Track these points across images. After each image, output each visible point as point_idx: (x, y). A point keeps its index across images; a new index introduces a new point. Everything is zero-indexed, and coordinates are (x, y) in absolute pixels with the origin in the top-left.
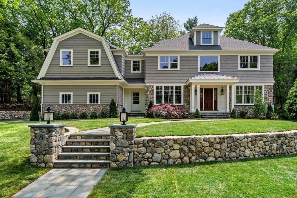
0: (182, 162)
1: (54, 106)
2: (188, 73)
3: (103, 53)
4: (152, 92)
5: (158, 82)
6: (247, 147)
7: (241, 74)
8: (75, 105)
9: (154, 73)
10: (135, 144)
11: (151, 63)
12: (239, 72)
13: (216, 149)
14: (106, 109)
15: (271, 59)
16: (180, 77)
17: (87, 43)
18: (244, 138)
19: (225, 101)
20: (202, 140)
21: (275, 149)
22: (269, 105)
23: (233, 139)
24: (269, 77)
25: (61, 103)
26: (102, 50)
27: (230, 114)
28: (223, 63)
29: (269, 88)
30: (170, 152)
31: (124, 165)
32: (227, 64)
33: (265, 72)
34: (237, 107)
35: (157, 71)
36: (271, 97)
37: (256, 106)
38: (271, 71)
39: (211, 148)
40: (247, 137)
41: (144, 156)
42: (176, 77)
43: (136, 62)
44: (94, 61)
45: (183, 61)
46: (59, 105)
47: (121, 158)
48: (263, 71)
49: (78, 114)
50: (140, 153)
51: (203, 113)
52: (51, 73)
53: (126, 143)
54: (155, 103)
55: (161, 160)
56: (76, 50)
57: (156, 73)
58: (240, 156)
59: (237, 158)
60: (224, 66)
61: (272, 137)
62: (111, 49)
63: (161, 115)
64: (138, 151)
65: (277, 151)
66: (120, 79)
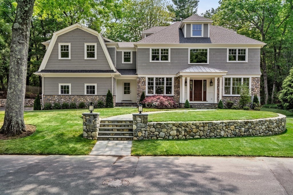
0: (178, 138)
1: (53, 96)
2: (178, 65)
3: (99, 47)
4: (144, 83)
5: (149, 73)
6: (222, 130)
7: (229, 66)
8: (73, 95)
9: (146, 65)
10: (148, 126)
11: (143, 55)
12: (228, 65)
13: (200, 130)
14: (102, 100)
15: (258, 52)
16: (171, 69)
17: (84, 37)
18: (220, 123)
19: (213, 92)
20: (191, 124)
21: (243, 131)
22: (255, 96)
23: (213, 124)
24: (256, 69)
25: (60, 93)
26: (98, 44)
27: (218, 105)
28: (212, 55)
29: (256, 80)
30: (170, 131)
31: (142, 139)
32: (216, 57)
33: (252, 65)
34: (225, 98)
35: (148, 63)
36: (258, 89)
37: (242, 97)
38: (258, 63)
39: (197, 129)
40: (222, 123)
41: (154, 133)
42: (167, 69)
43: (127, 53)
44: (91, 55)
45: (174, 54)
46: (59, 95)
47: (140, 134)
48: (251, 63)
49: (77, 104)
50: (151, 132)
51: (193, 104)
52: (51, 65)
53: (143, 125)
54: (147, 94)
55: (165, 136)
56: (74, 44)
57: (147, 65)
58: (217, 135)
59: (215, 137)
60: (213, 58)
61: (241, 123)
62: (105, 42)
63: (153, 105)
64: (150, 130)
65: (245, 133)
66: (116, 71)
